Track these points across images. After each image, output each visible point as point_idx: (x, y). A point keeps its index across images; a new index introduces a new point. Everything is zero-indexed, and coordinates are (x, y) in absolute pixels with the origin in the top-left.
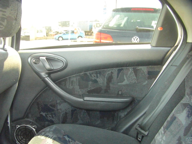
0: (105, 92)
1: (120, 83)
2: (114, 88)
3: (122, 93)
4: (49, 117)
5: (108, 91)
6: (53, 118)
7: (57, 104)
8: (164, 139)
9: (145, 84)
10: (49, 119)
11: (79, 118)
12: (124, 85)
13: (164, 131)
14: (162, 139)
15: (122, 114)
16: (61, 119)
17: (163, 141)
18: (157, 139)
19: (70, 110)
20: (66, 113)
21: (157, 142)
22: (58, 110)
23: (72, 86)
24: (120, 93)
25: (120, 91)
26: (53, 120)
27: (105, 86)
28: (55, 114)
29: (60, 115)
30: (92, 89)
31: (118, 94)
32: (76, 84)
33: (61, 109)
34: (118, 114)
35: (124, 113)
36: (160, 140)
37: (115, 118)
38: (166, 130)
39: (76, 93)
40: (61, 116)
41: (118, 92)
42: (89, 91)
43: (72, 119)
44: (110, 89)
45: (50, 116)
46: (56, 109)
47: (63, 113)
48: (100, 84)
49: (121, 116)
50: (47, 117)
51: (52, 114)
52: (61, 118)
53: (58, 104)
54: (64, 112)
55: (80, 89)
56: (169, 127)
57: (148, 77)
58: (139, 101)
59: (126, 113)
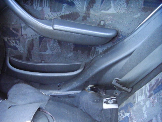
0: (83, 20)
1: (105, 10)
2: (95, 16)
3: (104, 24)
4: (11, 43)
5: (88, 19)
6: (17, 44)
7: (21, 27)
8: (148, 106)
9: (136, 17)
10: (12, 45)
11: (48, 47)
12: (109, 15)
13: (149, 92)
14: (145, 104)
15: (101, 50)
16: (26, 47)
17: (145, 106)
18: (137, 99)
19: (38, 37)
20: (33, 40)
21: (136, 102)
22: (22, 35)
23: (41, 8)
24: (102, 23)
25: (103, 21)
26: (17, 46)
27: (84, 12)
28: (19, 40)
29: (25, 42)
30: (66, 14)
31: (99, 24)
32: (46, 4)
33: (26, 35)
34: (95, 49)
35: (102, 49)
36: (142, 103)
37: (91, 53)
38: (152, 92)
39: (45, 16)
40: (27, 42)
41: (100, 21)
42: (63, 15)
43: (39, 47)
44: (89, 17)
45: (13, 41)
46: (20, 34)
47: (28, 40)
48: (77, 8)
49: (99, 51)
50: (10, 42)
51: (15, 40)
52: (26, 45)
53: (22, 29)
54: (30, 39)
55: (50, 12)
56: (158, 92)
57: (143, 8)
58: (124, 37)
59: (105, 49)
